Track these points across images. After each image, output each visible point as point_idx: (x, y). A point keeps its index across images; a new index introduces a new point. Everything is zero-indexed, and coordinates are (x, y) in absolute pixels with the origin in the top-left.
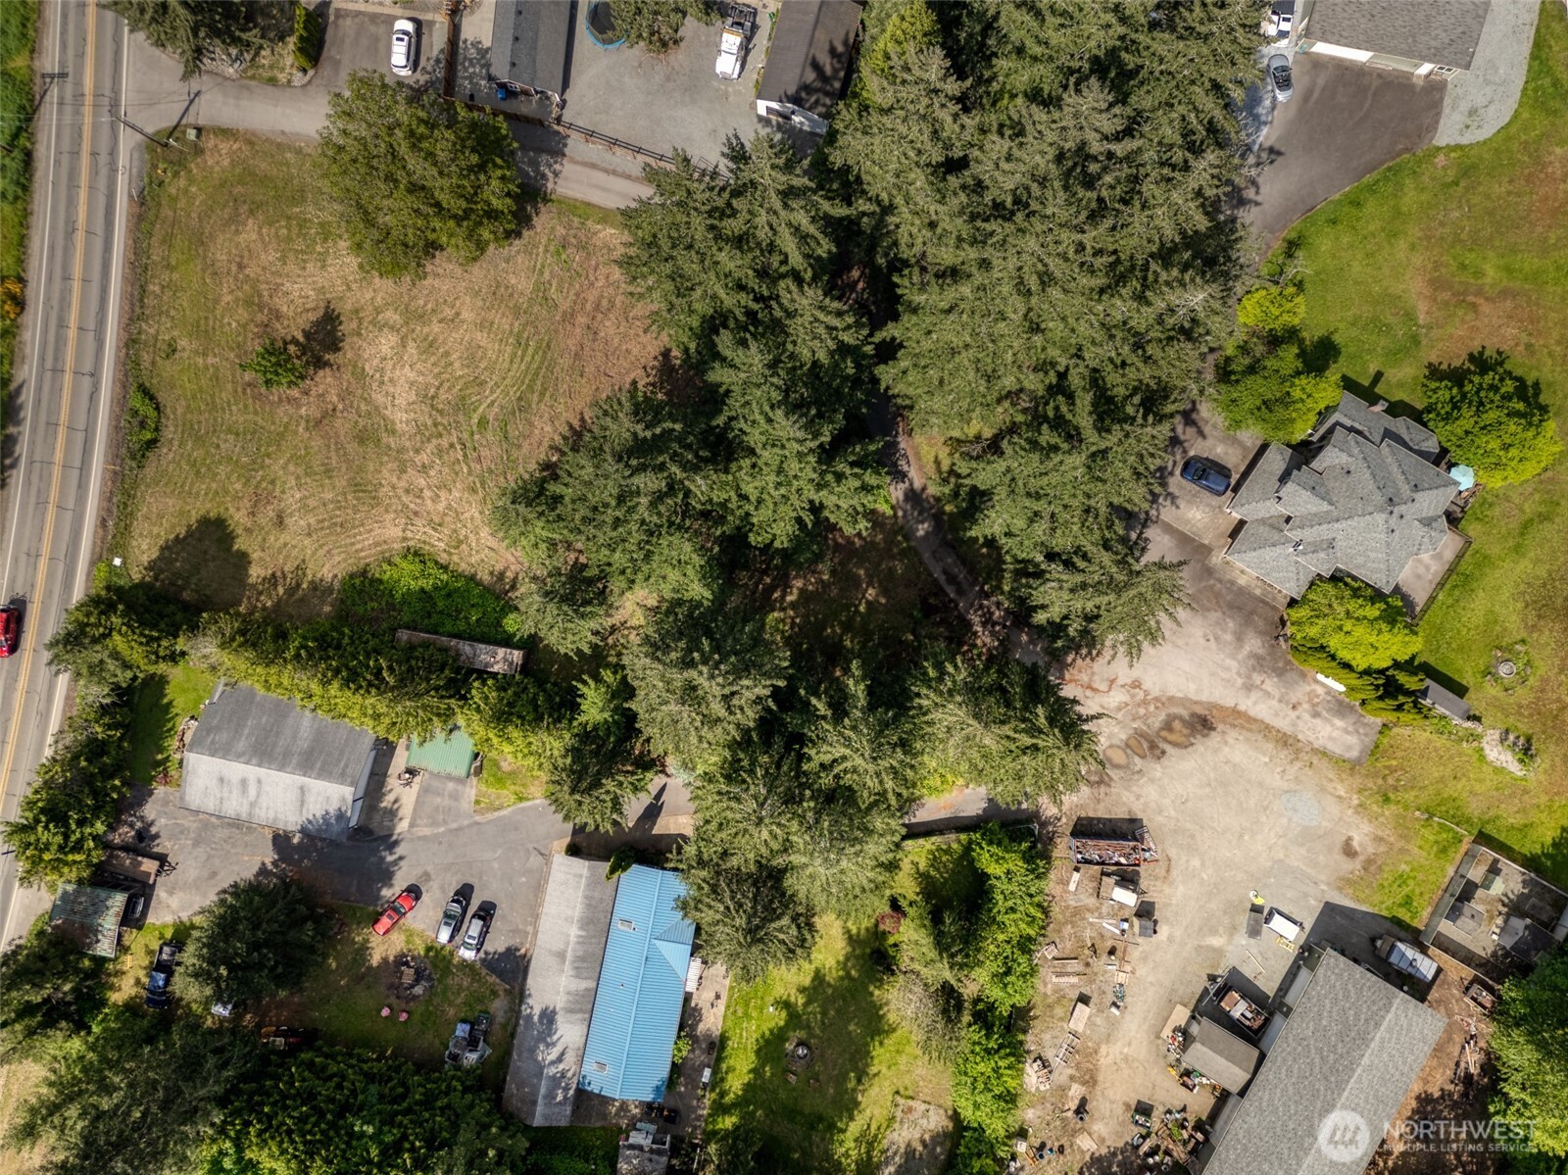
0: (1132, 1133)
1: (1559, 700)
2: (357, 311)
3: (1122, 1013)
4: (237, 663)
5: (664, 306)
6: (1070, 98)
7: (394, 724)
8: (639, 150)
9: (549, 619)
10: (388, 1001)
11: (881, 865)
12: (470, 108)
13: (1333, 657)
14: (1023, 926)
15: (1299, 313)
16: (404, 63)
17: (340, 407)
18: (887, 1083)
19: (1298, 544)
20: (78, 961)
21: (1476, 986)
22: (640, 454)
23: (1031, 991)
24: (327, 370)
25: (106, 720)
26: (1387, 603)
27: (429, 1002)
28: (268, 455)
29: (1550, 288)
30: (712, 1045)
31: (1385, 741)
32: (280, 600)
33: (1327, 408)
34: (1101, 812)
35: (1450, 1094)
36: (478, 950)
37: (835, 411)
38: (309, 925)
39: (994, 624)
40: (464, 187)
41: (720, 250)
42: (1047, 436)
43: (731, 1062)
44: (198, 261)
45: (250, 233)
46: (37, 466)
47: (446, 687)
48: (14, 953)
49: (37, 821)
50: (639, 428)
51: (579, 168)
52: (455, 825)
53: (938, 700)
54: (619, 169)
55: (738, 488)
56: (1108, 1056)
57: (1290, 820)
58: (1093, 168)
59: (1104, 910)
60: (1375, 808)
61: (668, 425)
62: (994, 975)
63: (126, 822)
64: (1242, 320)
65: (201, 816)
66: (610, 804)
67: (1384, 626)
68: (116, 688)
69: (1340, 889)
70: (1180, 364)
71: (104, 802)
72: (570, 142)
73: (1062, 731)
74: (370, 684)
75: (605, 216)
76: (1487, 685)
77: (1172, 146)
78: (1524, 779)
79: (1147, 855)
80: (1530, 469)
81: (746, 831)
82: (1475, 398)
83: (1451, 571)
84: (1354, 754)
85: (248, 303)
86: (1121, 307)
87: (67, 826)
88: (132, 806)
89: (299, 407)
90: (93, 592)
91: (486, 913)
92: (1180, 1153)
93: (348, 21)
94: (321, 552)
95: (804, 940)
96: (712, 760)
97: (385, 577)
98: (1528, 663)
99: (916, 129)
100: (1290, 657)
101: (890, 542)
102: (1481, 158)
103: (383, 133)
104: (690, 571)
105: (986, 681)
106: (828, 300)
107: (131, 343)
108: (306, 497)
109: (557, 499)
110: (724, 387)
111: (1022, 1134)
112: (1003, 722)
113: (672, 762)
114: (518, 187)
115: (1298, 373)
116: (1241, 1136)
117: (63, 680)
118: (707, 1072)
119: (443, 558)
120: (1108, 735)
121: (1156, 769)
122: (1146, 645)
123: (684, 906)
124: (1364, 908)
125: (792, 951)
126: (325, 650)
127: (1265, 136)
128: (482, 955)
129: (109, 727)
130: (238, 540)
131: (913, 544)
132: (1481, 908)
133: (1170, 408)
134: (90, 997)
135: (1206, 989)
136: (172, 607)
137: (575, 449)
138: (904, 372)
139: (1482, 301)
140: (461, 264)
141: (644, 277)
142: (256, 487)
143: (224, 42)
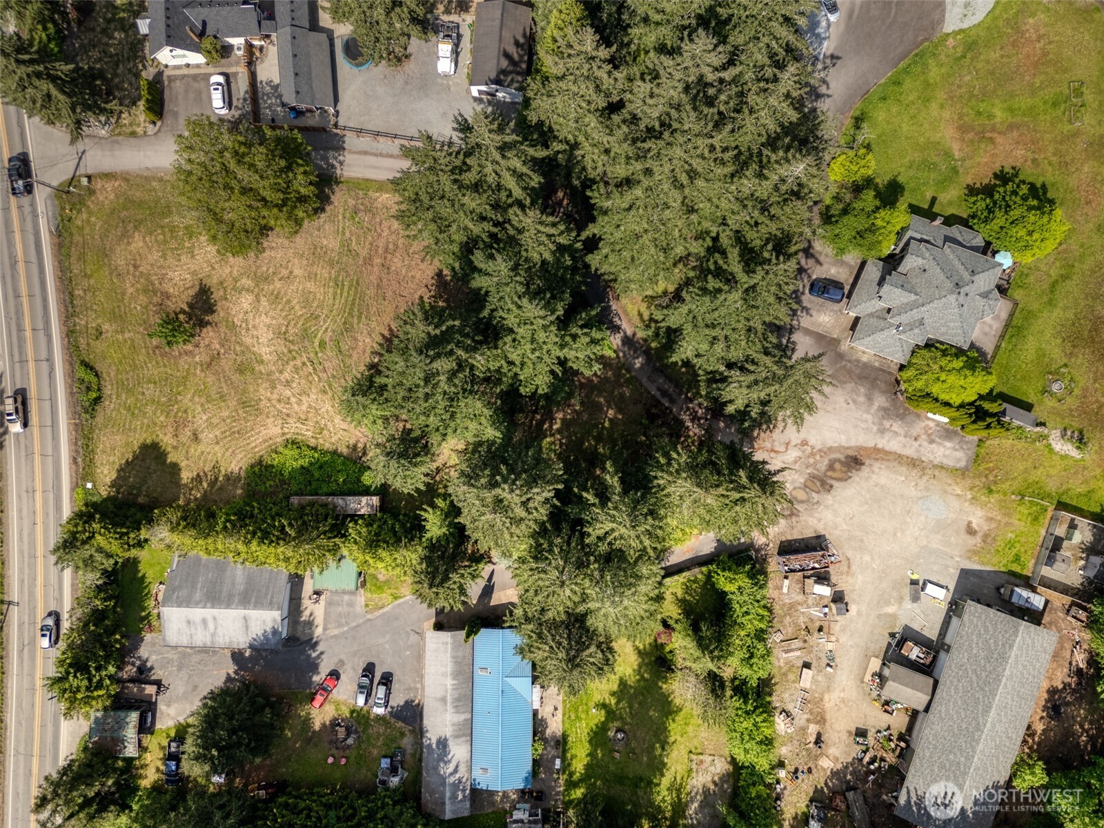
0: (856, 751)
1: (1097, 401)
2: (222, 283)
3: (835, 670)
4: (184, 539)
5: (432, 241)
6: (686, 46)
7: (300, 562)
8: (396, 136)
9: (393, 471)
10: (330, 752)
11: (652, 599)
12: (273, 128)
13: (936, 400)
14: (756, 623)
15: (871, 166)
16: (222, 105)
17: (222, 351)
18: (682, 747)
19: (899, 326)
20: (114, 762)
21: (1074, 608)
22: (434, 346)
23: (770, 666)
24: (209, 327)
25: (102, 595)
26: (967, 356)
27: (359, 747)
28: (179, 393)
29: (1041, 117)
30: (558, 743)
31: (982, 451)
32: (205, 492)
33: (902, 229)
34: (795, 535)
35: (1070, 685)
36: (386, 707)
37: (563, 292)
38: (268, 710)
39: (699, 419)
40: (279, 184)
41: (464, 195)
42: (712, 283)
43: (573, 752)
44: (106, 269)
45: (137, 242)
47: (331, 531)
48: (69, 765)
49: (68, 673)
50: (430, 328)
51: (356, 156)
52: (354, 624)
53: (670, 479)
54: (384, 152)
55: (506, 357)
56: (830, 701)
57: (926, 517)
58: (711, 91)
59: (810, 602)
60: (983, 498)
61: (450, 323)
62: (742, 660)
63: (129, 663)
64: (832, 178)
65: (179, 649)
66: (458, 591)
67: (968, 372)
68: (104, 572)
69: (969, 558)
70: (796, 217)
71: (112, 651)
72: (346, 139)
73: (759, 484)
74: (278, 538)
75: (380, 186)
76: (1046, 400)
77: (763, 67)
78: (1083, 460)
79: (833, 558)
80: (1050, 246)
81: (554, 592)
82: (1004, 203)
83: (1008, 325)
84: (963, 464)
85: (145, 291)
86: (747, 184)
87: (89, 673)
88: (131, 652)
89: (194, 357)
90: (76, 509)
91: (387, 680)
92: (891, 758)
93: (178, 83)
94: (228, 453)
95: (608, 660)
96: (522, 547)
97: (275, 463)
98: (1072, 380)
99: (583, 87)
100: (907, 405)
101: (618, 375)
102: (978, 36)
103: (216, 156)
104: (483, 420)
105: (701, 459)
106: (544, 217)
107: (70, 333)
108: (210, 418)
109: (383, 388)
110: (484, 290)
111: (781, 764)
112: (717, 486)
113: (495, 554)
114: (317, 177)
115: (878, 208)
116: (931, 739)
117: (68, 573)
118: (558, 762)
119: (312, 442)
120: (791, 482)
121: (829, 499)
122: (806, 415)
123: (521, 651)
124: (988, 568)
125: (601, 669)
126: (243, 520)
127: (827, 47)
128: (389, 709)
129: (105, 600)
130: (169, 456)
131: (633, 374)
132: (1068, 554)
133: (793, 249)
134: (128, 786)
135: (889, 644)
136: (133, 510)
137: (389, 351)
138: (606, 257)
139: (996, 135)
140: (287, 238)
141: (415, 223)
142: (175, 417)
143: (94, 113)
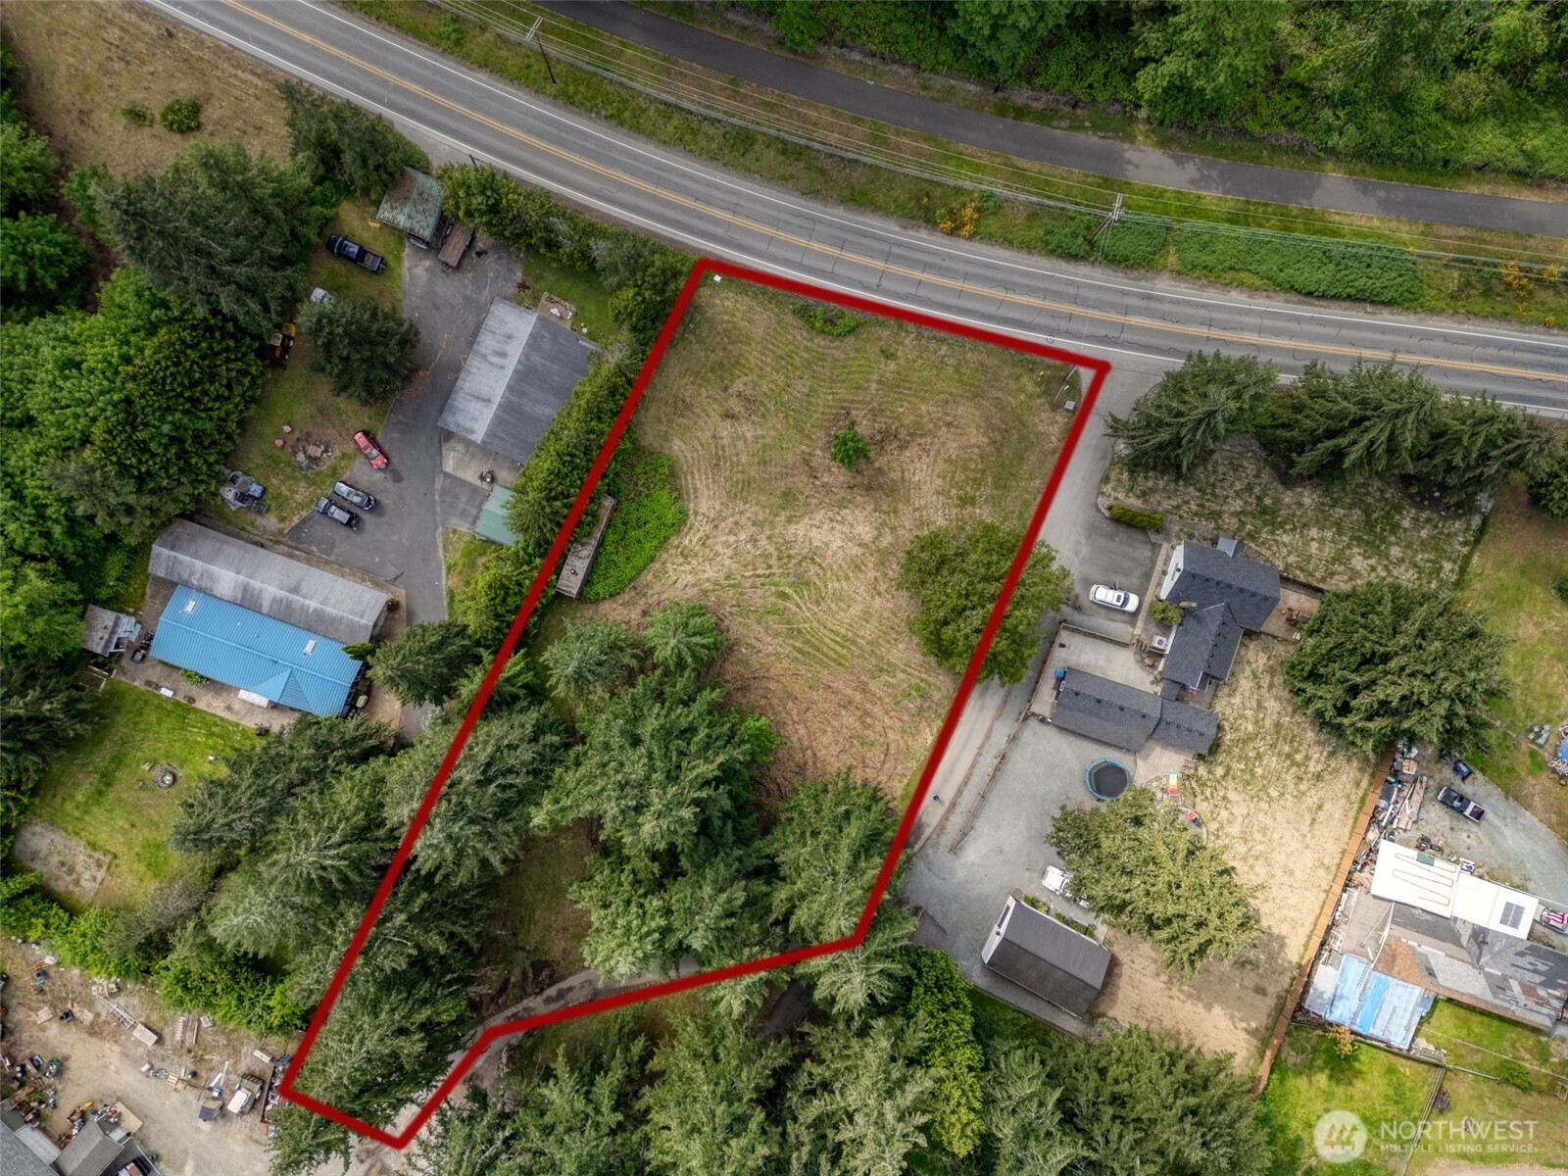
0: (43, 1057)
2: (895, 512)
3: (144, 1073)
10: (296, 431)
12: (1053, 641)
16: (1098, 597)
17: (818, 483)
18: (125, 850)
27: (289, 464)
28: (787, 416)
36: (322, 515)
44: (960, 391)
45: (976, 437)
46: (810, 225)
51: (988, 723)
52: (438, 509)
56: (110, 1051)
59: (232, 1078)
79: (272, 1128)
85: (917, 425)
91: (353, 525)
92: (20, 1095)
93: (1148, 553)
94: (696, 444)
97: (664, 493)
108: (745, 440)
111: (60, 962)
118: (170, 692)
119: (674, 541)
128: (319, 516)
130: (718, 378)
142: (761, 402)
